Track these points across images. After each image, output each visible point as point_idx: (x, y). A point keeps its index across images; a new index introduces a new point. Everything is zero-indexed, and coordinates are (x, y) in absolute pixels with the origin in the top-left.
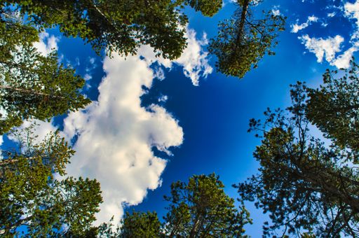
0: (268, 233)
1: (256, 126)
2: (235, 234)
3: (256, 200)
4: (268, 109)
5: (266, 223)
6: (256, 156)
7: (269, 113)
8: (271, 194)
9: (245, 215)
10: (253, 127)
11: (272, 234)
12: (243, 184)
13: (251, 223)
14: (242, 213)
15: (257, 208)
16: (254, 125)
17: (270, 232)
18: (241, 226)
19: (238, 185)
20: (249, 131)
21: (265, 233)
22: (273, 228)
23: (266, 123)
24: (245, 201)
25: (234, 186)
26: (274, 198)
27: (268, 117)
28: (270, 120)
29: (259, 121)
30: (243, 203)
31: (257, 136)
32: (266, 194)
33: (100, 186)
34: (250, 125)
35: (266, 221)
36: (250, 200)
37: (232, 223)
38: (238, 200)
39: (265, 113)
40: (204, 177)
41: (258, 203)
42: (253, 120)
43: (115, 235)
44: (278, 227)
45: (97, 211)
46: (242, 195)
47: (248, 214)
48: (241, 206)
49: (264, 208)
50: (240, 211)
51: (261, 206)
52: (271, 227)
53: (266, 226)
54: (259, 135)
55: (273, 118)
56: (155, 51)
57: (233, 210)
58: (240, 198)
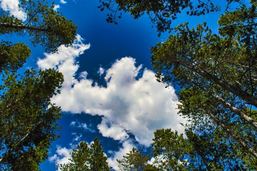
0: (195, 12)
1: (112, 18)
2: (195, 38)
3: (170, 18)
4: (99, 7)
5: (188, 13)
6: (136, 17)
7: (102, 7)
8: (166, 7)
9: (181, 28)
10: (113, 20)
11: (196, 8)
12: (158, 29)
13: (188, 23)
14: (180, 30)
15: (176, 18)
16: (111, 19)
17: (195, 10)
18: (190, 32)
19: (158, 33)
20: (116, 24)
21: (195, 14)
22: (191, 8)
23: (110, 9)
24: (171, 28)
25: (159, 35)
26: (169, 4)
27: (105, 7)
28: (108, 6)
29: (108, 15)
30: (172, 29)
31: (120, 17)
32: (166, 10)
33: (158, 129)
34: (111, 22)
35: (186, 13)
36: (170, 23)
37: (187, 39)
38: (170, 32)
39: (102, 10)
40: (152, 58)
41: (173, 17)
42: (107, 20)
43: (193, 122)
44: (191, 4)
45: (176, 133)
46: (166, 29)
47: (181, 26)
48: (174, 30)
49: (177, 12)
50: (178, 31)
51: (175, 15)
52: (191, 9)
53: (190, 13)
54: (119, 15)
55: (106, 4)
56: (56, 94)
57: (178, 37)
58: (168, 30)
